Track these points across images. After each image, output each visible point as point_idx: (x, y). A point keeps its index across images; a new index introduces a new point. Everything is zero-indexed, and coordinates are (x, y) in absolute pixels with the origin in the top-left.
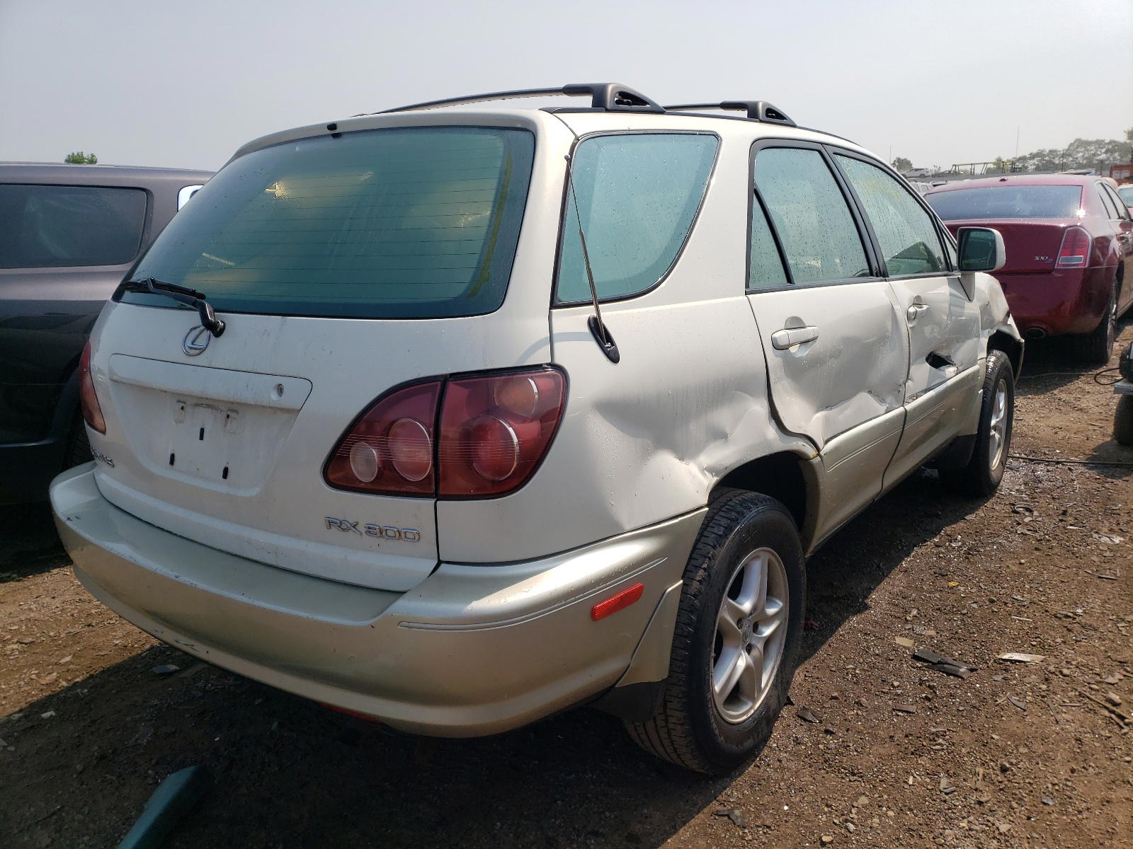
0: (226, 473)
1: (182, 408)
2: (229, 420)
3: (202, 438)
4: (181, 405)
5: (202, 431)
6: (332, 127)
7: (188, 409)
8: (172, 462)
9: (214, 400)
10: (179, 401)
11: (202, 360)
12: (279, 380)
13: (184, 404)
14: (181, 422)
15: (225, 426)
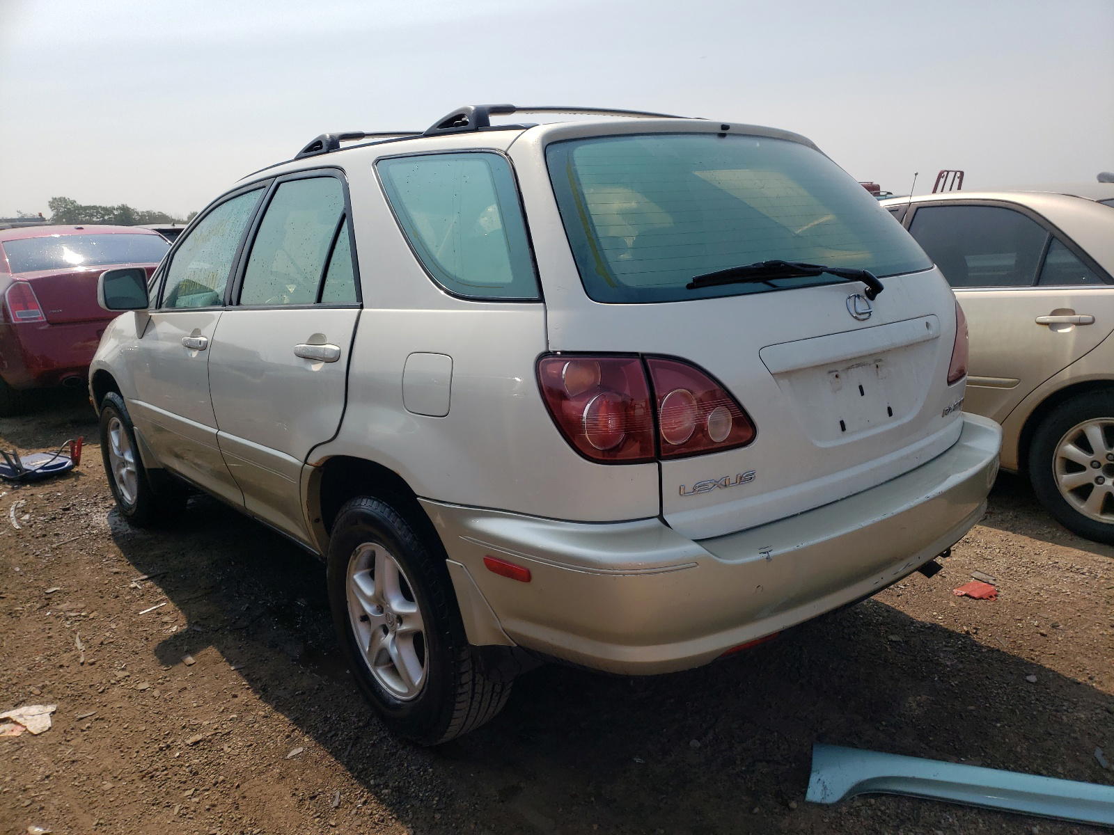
0: (890, 412)
1: (837, 376)
2: (879, 369)
3: (862, 394)
4: (835, 374)
5: (861, 388)
6: (725, 127)
7: (842, 375)
8: (843, 428)
9: (860, 357)
10: (830, 372)
11: (873, 320)
12: (924, 320)
13: (836, 373)
14: (839, 389)
15: (878, 375)
